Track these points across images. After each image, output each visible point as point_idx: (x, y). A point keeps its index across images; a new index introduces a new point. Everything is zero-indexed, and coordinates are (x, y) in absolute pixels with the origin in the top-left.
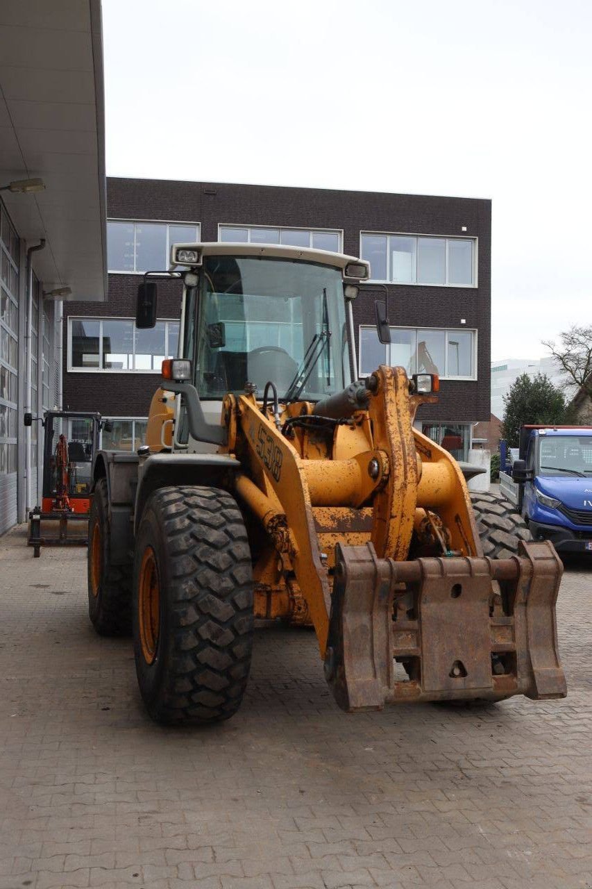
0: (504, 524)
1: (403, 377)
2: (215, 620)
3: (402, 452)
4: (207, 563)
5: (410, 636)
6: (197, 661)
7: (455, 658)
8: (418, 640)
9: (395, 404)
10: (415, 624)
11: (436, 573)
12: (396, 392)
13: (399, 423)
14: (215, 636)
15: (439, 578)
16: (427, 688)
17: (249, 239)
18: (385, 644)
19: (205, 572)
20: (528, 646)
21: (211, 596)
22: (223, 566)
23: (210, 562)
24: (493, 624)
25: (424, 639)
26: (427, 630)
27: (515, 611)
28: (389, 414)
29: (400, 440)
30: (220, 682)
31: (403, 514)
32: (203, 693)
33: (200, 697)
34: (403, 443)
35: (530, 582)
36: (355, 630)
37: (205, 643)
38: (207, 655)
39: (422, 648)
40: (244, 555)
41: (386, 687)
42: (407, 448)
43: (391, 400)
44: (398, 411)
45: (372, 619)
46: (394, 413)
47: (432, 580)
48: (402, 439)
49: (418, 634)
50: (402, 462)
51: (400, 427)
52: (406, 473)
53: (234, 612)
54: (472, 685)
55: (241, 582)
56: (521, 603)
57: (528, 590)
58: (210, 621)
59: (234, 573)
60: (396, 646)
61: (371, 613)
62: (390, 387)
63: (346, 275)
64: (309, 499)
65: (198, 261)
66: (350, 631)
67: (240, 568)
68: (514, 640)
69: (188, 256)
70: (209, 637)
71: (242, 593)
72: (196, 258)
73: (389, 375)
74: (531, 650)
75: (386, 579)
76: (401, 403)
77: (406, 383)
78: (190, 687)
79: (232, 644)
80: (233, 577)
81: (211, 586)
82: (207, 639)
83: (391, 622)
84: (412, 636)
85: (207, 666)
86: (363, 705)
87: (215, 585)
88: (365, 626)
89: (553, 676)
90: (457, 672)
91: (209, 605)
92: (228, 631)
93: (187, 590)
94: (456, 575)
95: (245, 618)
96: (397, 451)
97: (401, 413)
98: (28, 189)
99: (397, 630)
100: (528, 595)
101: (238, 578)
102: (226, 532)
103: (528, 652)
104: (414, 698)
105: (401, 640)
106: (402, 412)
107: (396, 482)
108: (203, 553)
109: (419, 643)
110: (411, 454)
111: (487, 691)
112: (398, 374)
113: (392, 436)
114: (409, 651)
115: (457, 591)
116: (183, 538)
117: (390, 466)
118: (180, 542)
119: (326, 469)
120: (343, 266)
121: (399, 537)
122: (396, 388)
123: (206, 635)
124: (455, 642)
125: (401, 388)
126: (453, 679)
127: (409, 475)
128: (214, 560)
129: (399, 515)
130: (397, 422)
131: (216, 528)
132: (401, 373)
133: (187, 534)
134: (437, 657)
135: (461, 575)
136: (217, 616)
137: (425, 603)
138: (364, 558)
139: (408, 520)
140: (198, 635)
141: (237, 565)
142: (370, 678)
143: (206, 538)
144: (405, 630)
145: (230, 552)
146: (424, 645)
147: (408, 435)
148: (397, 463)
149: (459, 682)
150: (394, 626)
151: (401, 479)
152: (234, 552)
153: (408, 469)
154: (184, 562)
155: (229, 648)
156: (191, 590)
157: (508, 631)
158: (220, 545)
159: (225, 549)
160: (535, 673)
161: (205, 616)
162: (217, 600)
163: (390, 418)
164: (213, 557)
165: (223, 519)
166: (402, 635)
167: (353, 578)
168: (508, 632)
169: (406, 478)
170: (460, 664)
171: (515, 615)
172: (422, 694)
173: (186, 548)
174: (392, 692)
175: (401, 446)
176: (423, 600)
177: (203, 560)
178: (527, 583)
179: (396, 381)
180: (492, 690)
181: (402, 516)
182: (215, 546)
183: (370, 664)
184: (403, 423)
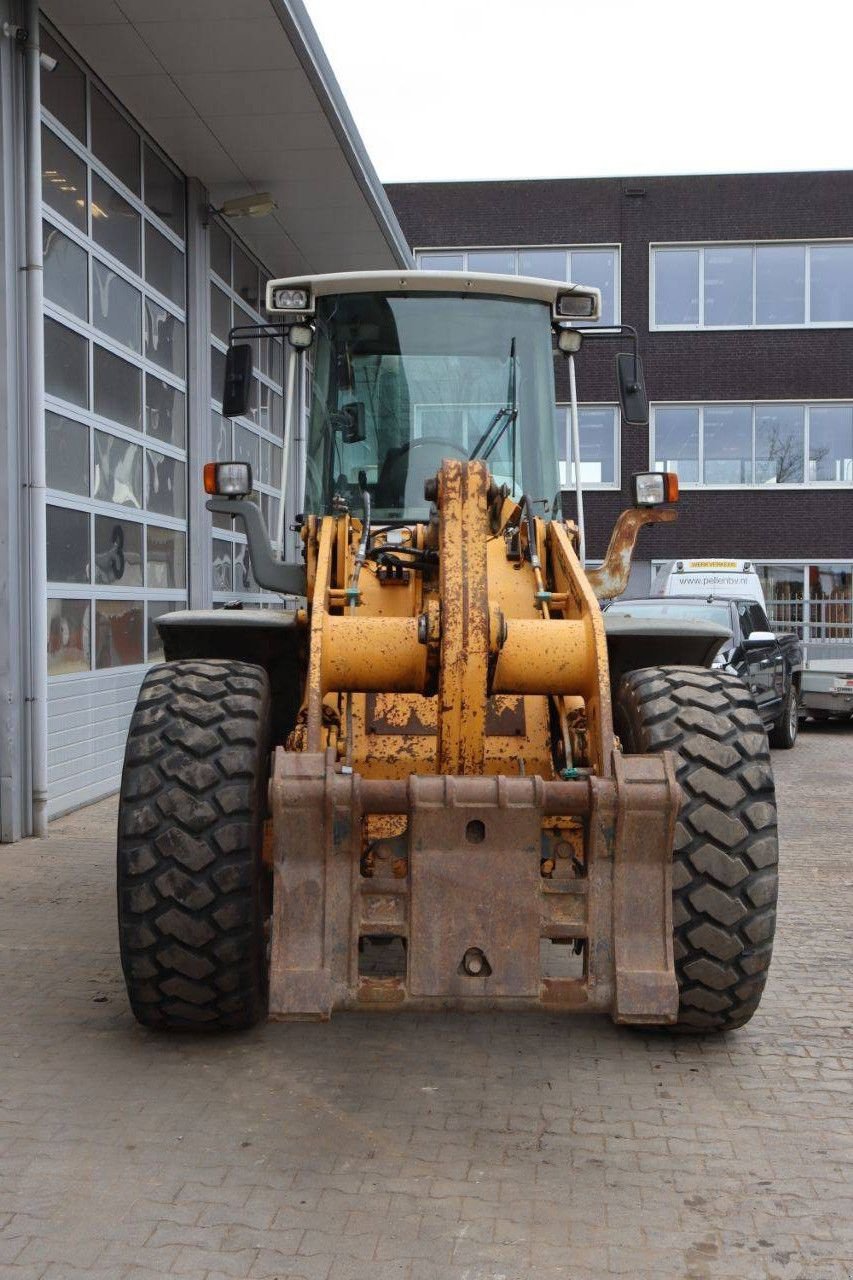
0: (715, 725)
1: (478, 477)
2: (184, 868)
3: (461, 601)
4: (176, 778)
5: (392, 904)
6: (156, 931)
7: (469, 944)
8: (406, 910)
9: (460, 522)
10: (402, 884)
11: (435, 801)
12: (464, 502)
13: (464, 553)
14: (181, 893)
15: (440, 809)
16: (415, 990)
17: (465, 266)
18: (346, 915)
19: (170, 793)
20: (613, 931)
21: (176, 830)
22: (200, 784)
23: (182, 776)
24: (547, 890)
25: (415, 910)
26: (422, 893)
27: (590, 871)
28: (447, 540)
29: (460, 580)
30: (201, 966)
31: (463, 703)
32: (174, 981)
33: (171, 986)
34: (465, 587)
35: (615, 820)
36: (297, 889)
37: (164, 903)
38: (170, 921)
39: (410, 925)
40: (240, 767)
41: (345, 983)
42: (471, 594)
43: (453, 516)
44: (465, 534)
45: (324, 872)
46: (457, 538)
47: (427, 811)
48: (464, 579)
49: (404, 899)
50: (459, 618)
51: (465, 561)
52: (465, 635)
53: (213, 855)
54: (500, 991)
55: (228, 809)
56: (603, 858)
57: (613, 834)
58: (175, 870)
59: (218, 797)
60: (366, 917)
61: (325, 862)
62: (452, 495)
63: (558, 313)
64: (317, 679)
65: (308, 306)
66: (288, 890)
67: (229, 788)
68: (586, 918)
69: (292, 299)
70: (173, 894)
71: (228, 827)
72: (305, 299)
73: (451, 475)
74: (616, 938)
75: (344, 808)
76: (472, 520)
77: (484, 485)
78: (152, 971)
79: (211, 906)
80: (216, 802)
81: (177, 814)
82: (170, 897)
83: (360, 879)
84: (397, 904)
85: (172, 938)
86: (293, 1011)
87: (184, 813)
88: (314, 883)
89: (652, 984)
90: (475, 967)
91: (172, 844)
92: (202, 885)
93: (141, 820)
94: (471, 805)
95: (232, 867)
96: (453, 600)
97: (469, 539)
98: (252, 210)
99: (370, 892)
100: (614, 844)
101: (222, 803)
102: (220, 731)
103: (613, 939)
104: (394, 1005)
105: (377, 909)
106: (472, 534)
107: (448, 652)
108: (174, 764)
109: (407, 917)
110: (478, 604)
111: (529, 1002)
112: (469, 472)
113: (448, 576)
114: (388, 927)
115: (476, 829)
116: (146, 740)
117: (440, 624)
118: (141, 745)
119: (365, 630)
120: (552, 298)
121: (461, 742)
122: (464, 496)
123: (168, 891)
124: (472, 918)
125: (473, 495)
126: (465, 978)
127: (471, 639)
128: (188, 773)
129: (457, 706)
130: (460, 552)
131: (203, 724)
132: (476, 470)
133: (156, 734)
134: (436, 940)
135: (480, 805)
136: (186, 861)
137: (419, 849)
138: (310, 772)
139: (475, 713)
140: (155, 891)
141: (229, 782)
142: (314, 968)
143: (182, 739)
144: (385, 893)
145: (218, 763)
146: (414, 920)
147: (477, 573)
148: (450, 621)
149: (475, 985)
150: (362, 885)
151: (458, 645)
152: (222, 762)
153: (470, 629)
154: (142, 778)
155: (204, 912)
156: (146, 819)
157: (577, 904)
158: (202, 752)
159: (211, 758)
160: (618, 978)
161: (165, 861)
162: (186, 837)
163: (448, 545)
164: (187, 769)
165: (221, 711)
166: (379, 900)
167: (285, 805)
168: (576, 906)
169: (465, 645)
170: (478, 953)
171: (591, 877)
172: (407, 999)
173: (147, 754)
174: (353, 993)
175: (461, 591)
176: (415, 845)
177: (170, 773)
178: (610, 823)
179: (464, 484)
180: (537, 1001)
181: (463, 708)
182: (196, 753)
183: (320, 944)
184: (469, 553)
